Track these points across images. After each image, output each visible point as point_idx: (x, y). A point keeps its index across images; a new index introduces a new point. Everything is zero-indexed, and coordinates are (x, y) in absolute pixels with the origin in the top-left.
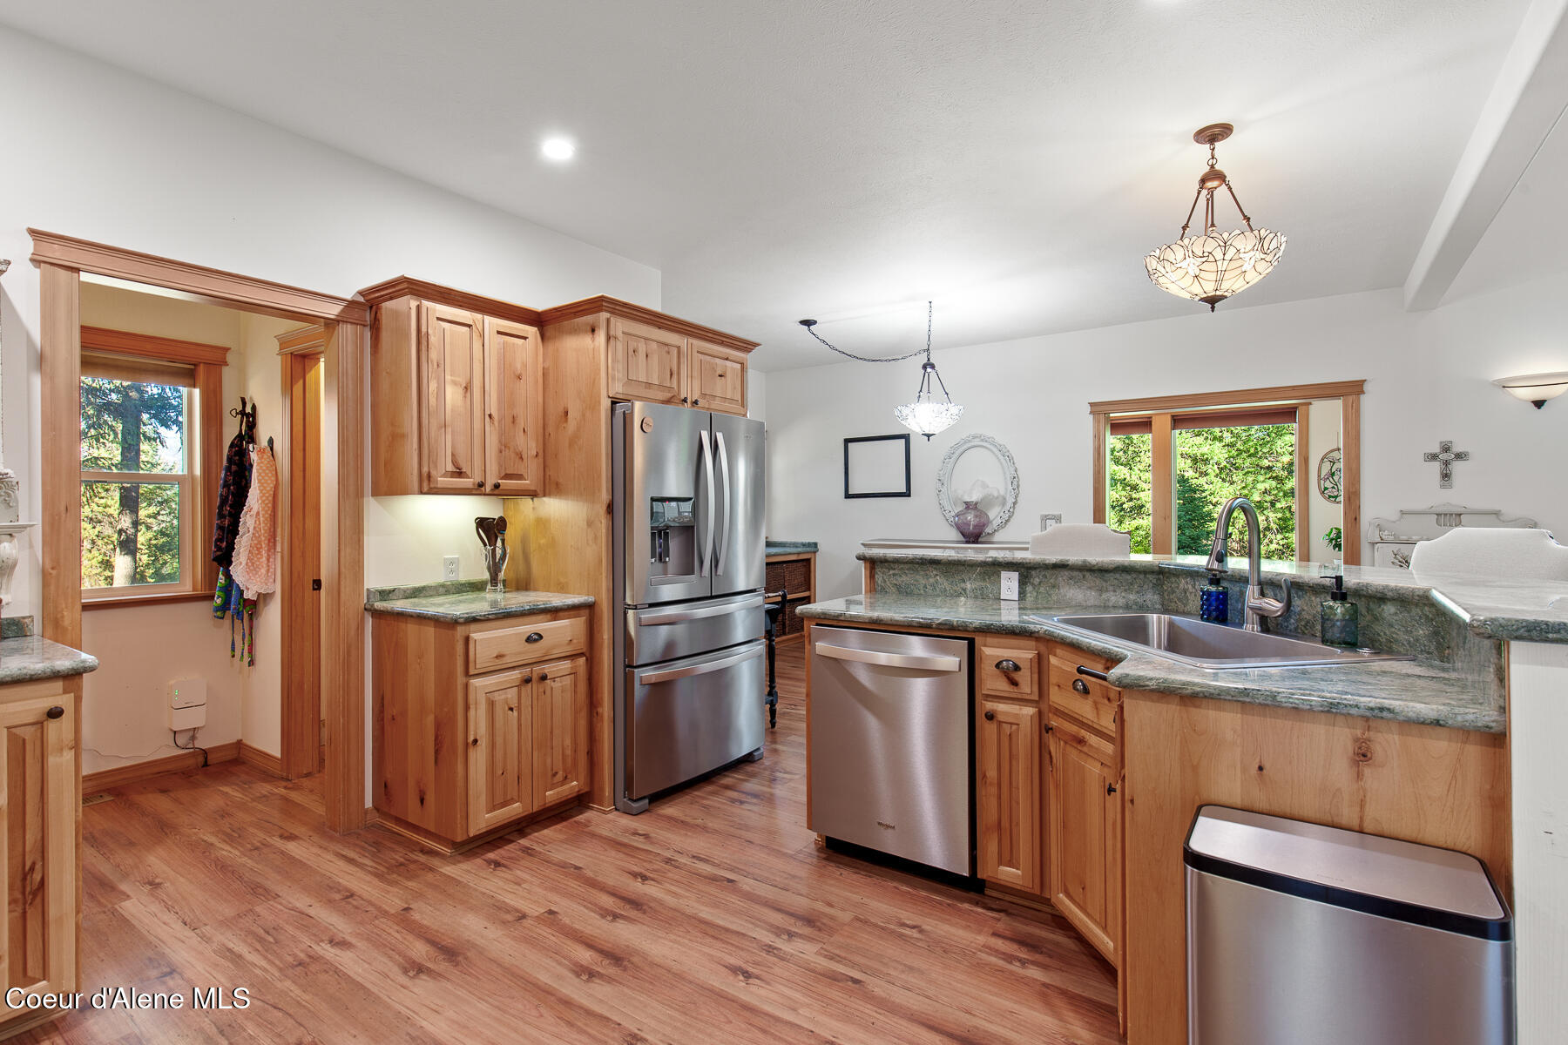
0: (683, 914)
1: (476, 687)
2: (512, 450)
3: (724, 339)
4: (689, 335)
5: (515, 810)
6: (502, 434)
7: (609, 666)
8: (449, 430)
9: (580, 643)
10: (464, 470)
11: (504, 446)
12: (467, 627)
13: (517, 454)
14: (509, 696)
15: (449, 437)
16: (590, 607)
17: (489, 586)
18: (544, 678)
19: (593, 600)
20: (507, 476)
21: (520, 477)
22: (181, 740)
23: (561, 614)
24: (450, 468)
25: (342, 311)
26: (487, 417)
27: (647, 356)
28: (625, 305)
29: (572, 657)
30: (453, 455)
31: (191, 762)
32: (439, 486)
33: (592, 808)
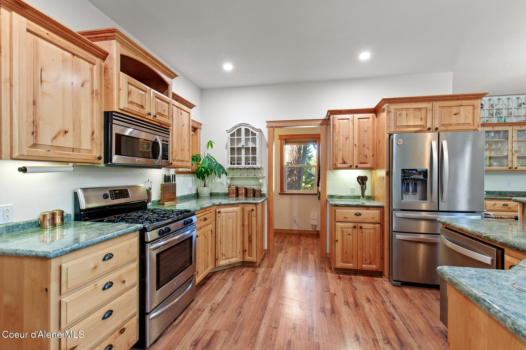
0: (365, 315)
1: (337, 225)
2: (363, 155)
3: (459, 97)
4: (432, 101)
5: (350, 266)
6: (359, 150)
7: (387, 229)
8: (341, 151)
9: (377, 219)
10: (346, 162)
11: (359, 154)
12: (336, 207)
13: (365, 156)
14: (349, 230)
15: (341, 153)
16: (383, 207)
17: (361, 198)
18: (361, 228)
19: (383, 205)
20: (361, 163)
21: (366, 163)
22: (313, 227)
23: (370, 208)
24: (341, 161)
25: (322, 122)
26: (354, 145)
27: (407, 115)
28: (394, 99)
29: (374, 223)
30: (342, 158)
31: (315, 233)
32: (338, 167)
33: (382, 277)
